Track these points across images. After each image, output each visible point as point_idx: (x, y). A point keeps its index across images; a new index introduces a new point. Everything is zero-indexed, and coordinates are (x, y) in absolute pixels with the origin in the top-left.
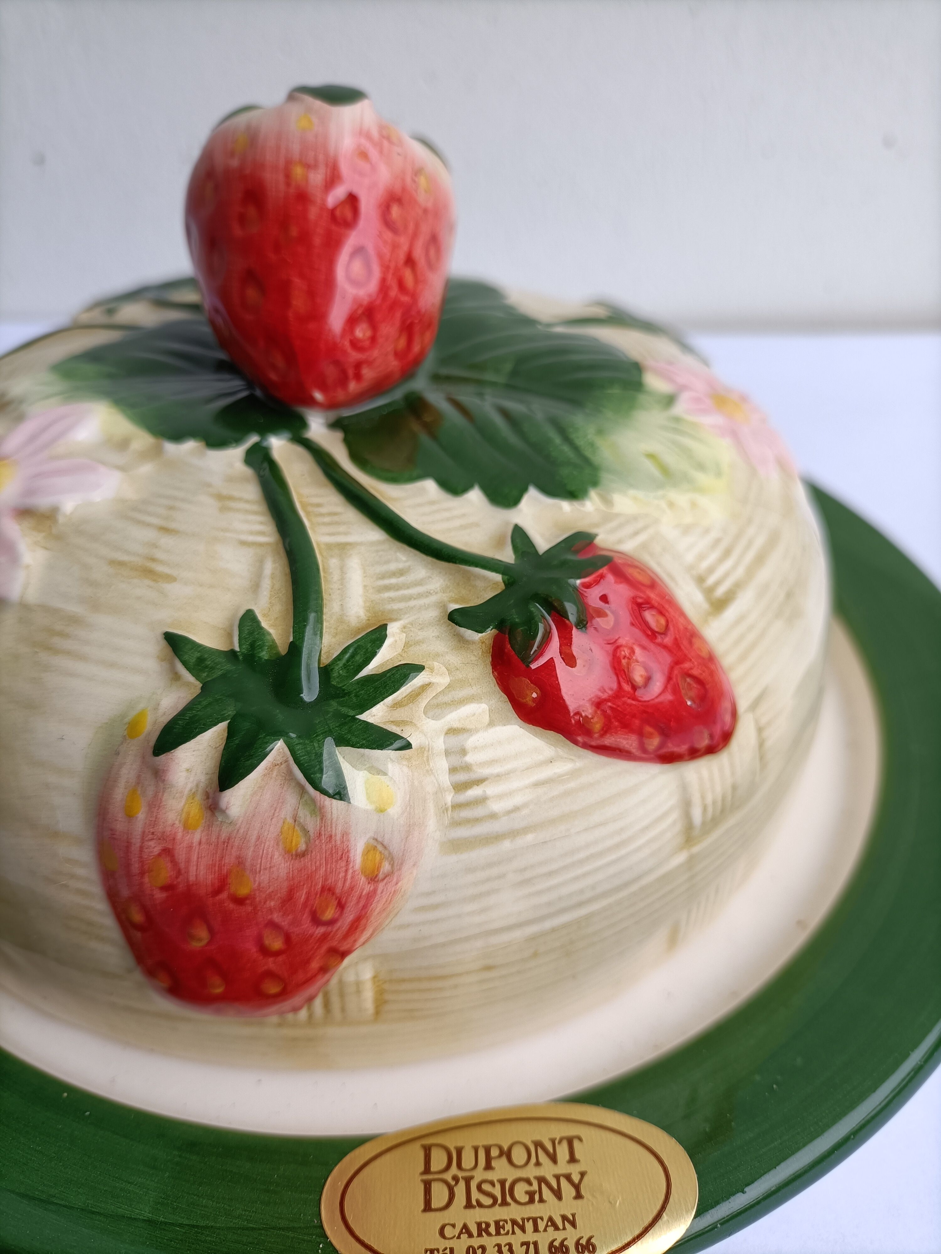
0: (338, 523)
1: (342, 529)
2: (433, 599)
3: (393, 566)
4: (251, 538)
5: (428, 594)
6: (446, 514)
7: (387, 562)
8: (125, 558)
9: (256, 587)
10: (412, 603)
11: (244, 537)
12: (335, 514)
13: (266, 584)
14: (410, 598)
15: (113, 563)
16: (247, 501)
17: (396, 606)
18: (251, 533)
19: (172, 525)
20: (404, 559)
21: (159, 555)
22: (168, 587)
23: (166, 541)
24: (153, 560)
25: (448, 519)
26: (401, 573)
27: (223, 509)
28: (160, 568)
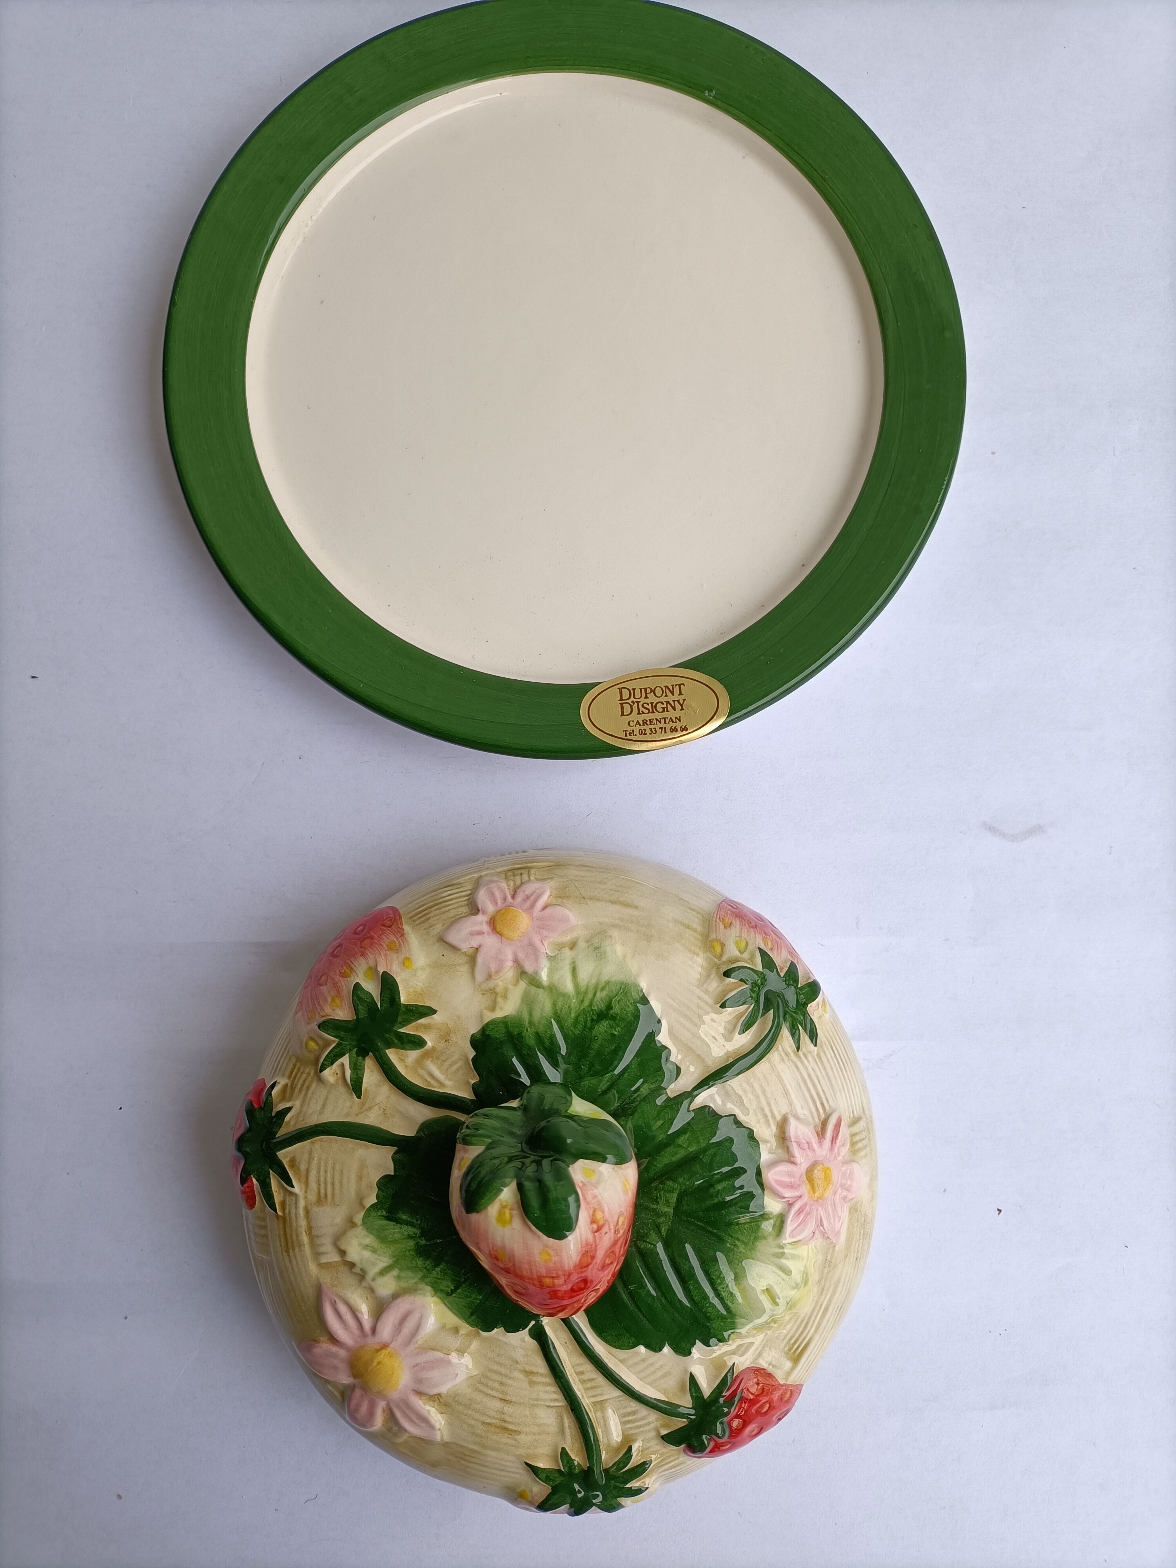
0: (595, 1387)
1: (598, 1391)
2: (652, 1426)
3: (629, 1410)
4: (552, 1404)
5: (649, 1423)
6: (652, 1369)
7: (625, 1407)
8: (489, 1421)
9: (562, 1432)
10: (642, 1429)
11: (548, 1404)
12: (592, 1380)
13: (568, 1432)
14: (640, 1427)
15: (483, 1423)
16: (542, 1375)
17: (634, 1432)
18: (551, 1400)
19: (508, 1398)
20: (634, 1406)
21: (507, 1419)
22: (518, 1437)
23: (508, 1409)
24: (505, 1421)
25: (654, 1372)
26: (634, 1413)
27: (532, 1383)
28: (511, 1427)
